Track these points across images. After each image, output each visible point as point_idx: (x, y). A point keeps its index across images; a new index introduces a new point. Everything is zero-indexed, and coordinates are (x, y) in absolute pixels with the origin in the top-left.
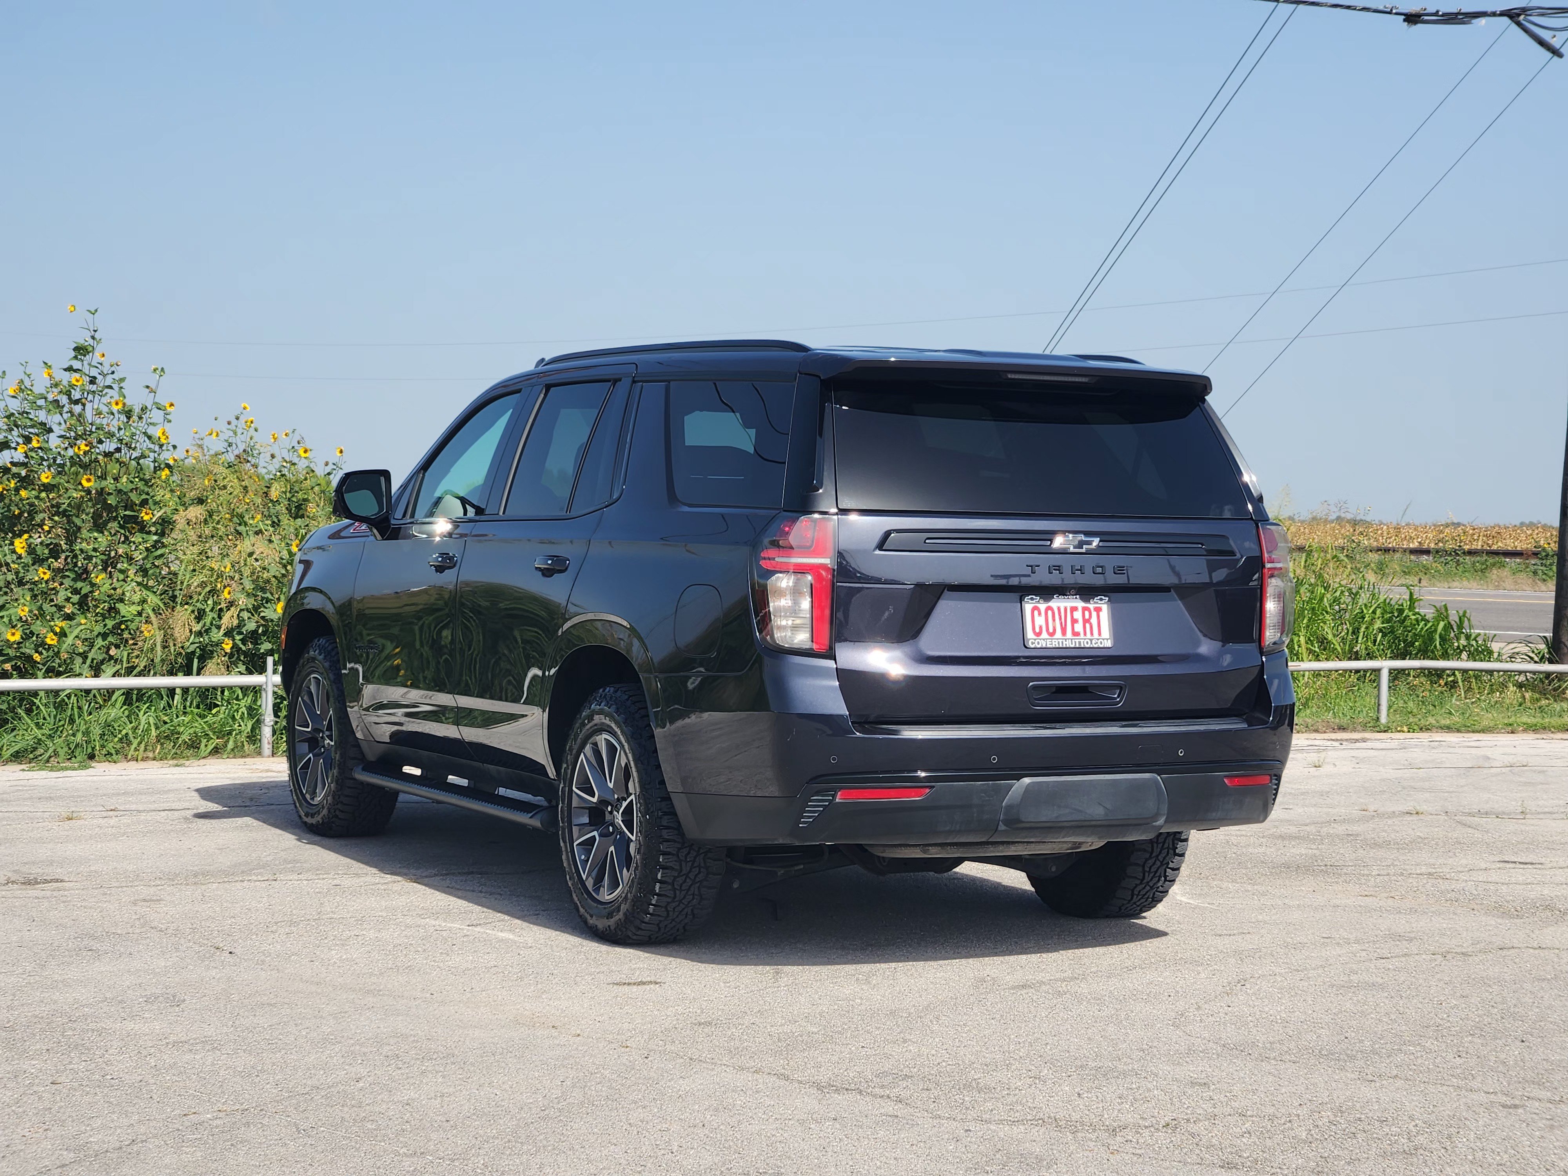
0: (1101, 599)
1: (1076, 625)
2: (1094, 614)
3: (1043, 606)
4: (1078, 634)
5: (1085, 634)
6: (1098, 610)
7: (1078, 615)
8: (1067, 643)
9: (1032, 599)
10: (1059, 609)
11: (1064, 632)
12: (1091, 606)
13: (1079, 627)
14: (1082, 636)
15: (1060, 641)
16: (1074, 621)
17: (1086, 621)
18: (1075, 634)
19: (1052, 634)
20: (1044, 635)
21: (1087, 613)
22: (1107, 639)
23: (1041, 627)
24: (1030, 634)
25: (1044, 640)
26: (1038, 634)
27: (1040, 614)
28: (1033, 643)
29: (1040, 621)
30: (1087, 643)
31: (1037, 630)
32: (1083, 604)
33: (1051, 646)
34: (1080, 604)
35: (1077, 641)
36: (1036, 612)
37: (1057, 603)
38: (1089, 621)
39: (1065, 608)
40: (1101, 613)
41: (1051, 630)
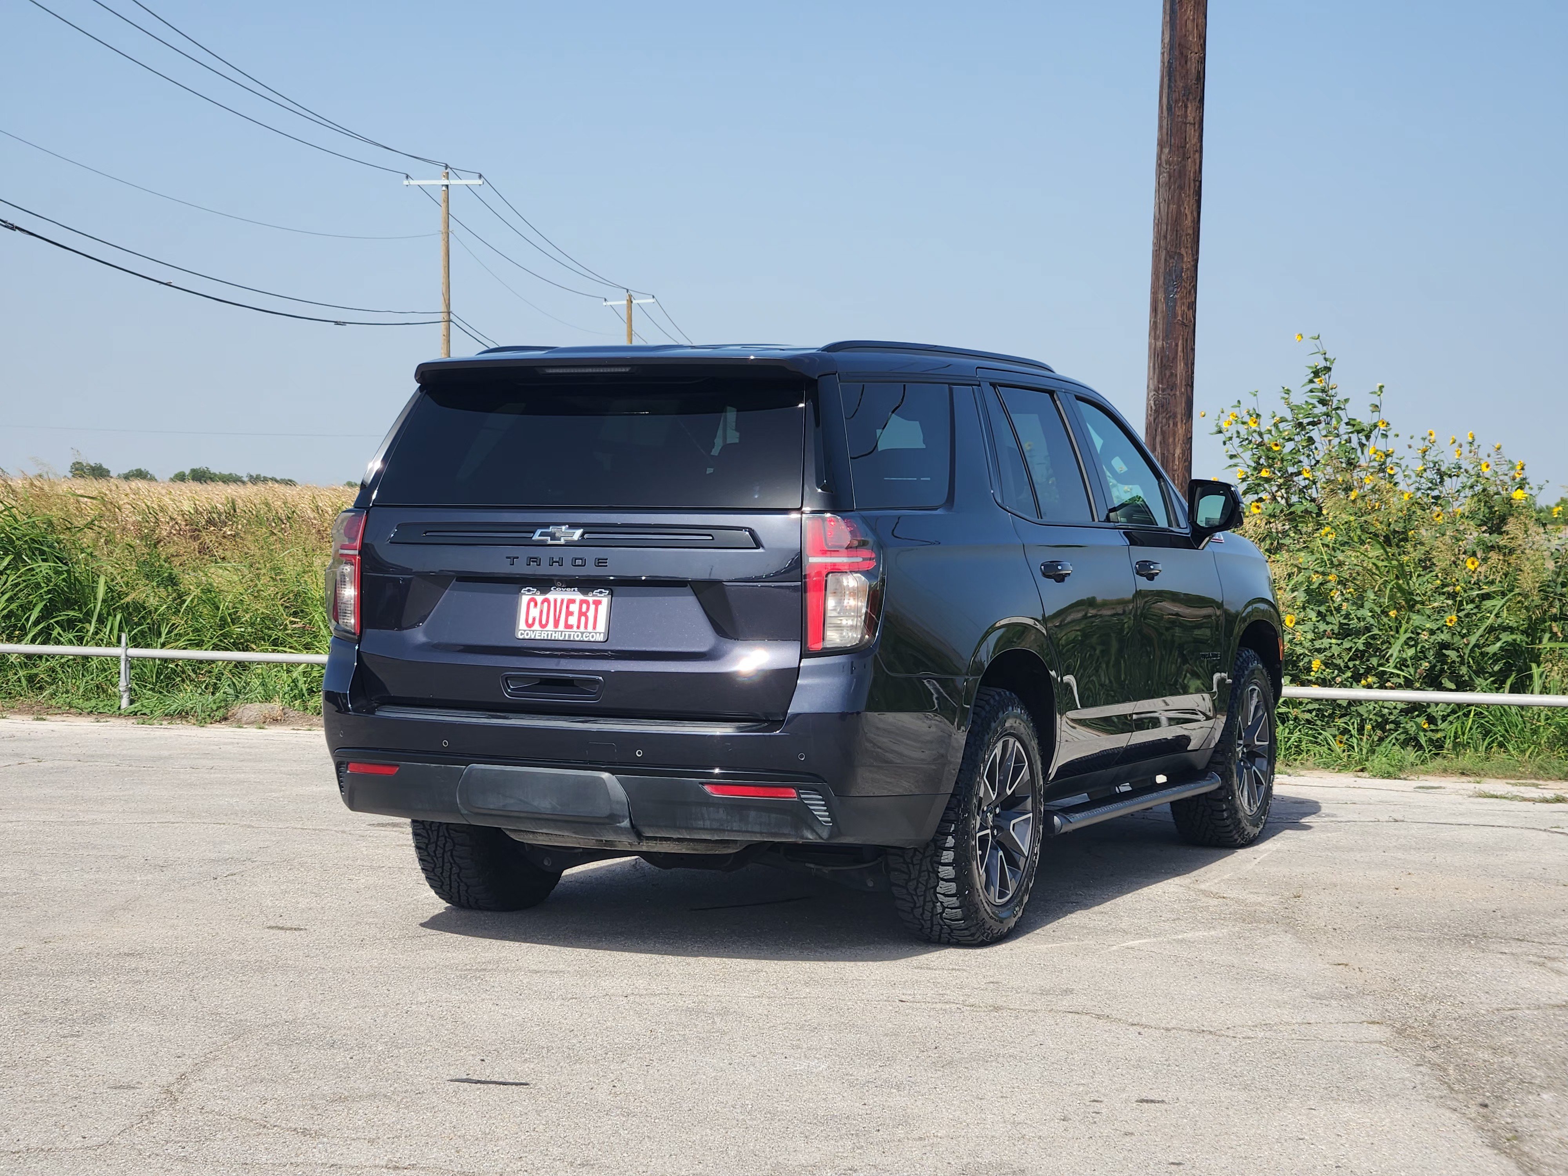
0: (601, 593)
1: (570, 618)
2: (592, 607)
3: (539, 598)
4: (571, 627)
5: (578, 627)
6: (597, 603)
7: (574, 608)
8: (557, 635)
9: (529, 591)
10: (555, 601)
11: (556, 624)
12: (590, 599)
13: (573, 620)
14: (575, 629)
15: (550, 633)
16: (569, 613)
17: (581, 614)
18: (568, 626)
19: (543, 626)
20: (537, 626)
21: (584, 606)
22: (600, 633)
23: (534, 619)
24: (522, 625)
25: (533, 631)
26: (530, 626)
27: (536, 605)
28: (522, 634)
29: (534, 612)
30: (578, 636)
31: (530, 621)
32: (582, 597)
33: (539, 638)
34: (578, 596)
35: (567, 633)
36: (532, 604)
37: (557, 595)
38: (585, 614)
39: (562, 601)
40: (600, 606)
41: (544, 622)
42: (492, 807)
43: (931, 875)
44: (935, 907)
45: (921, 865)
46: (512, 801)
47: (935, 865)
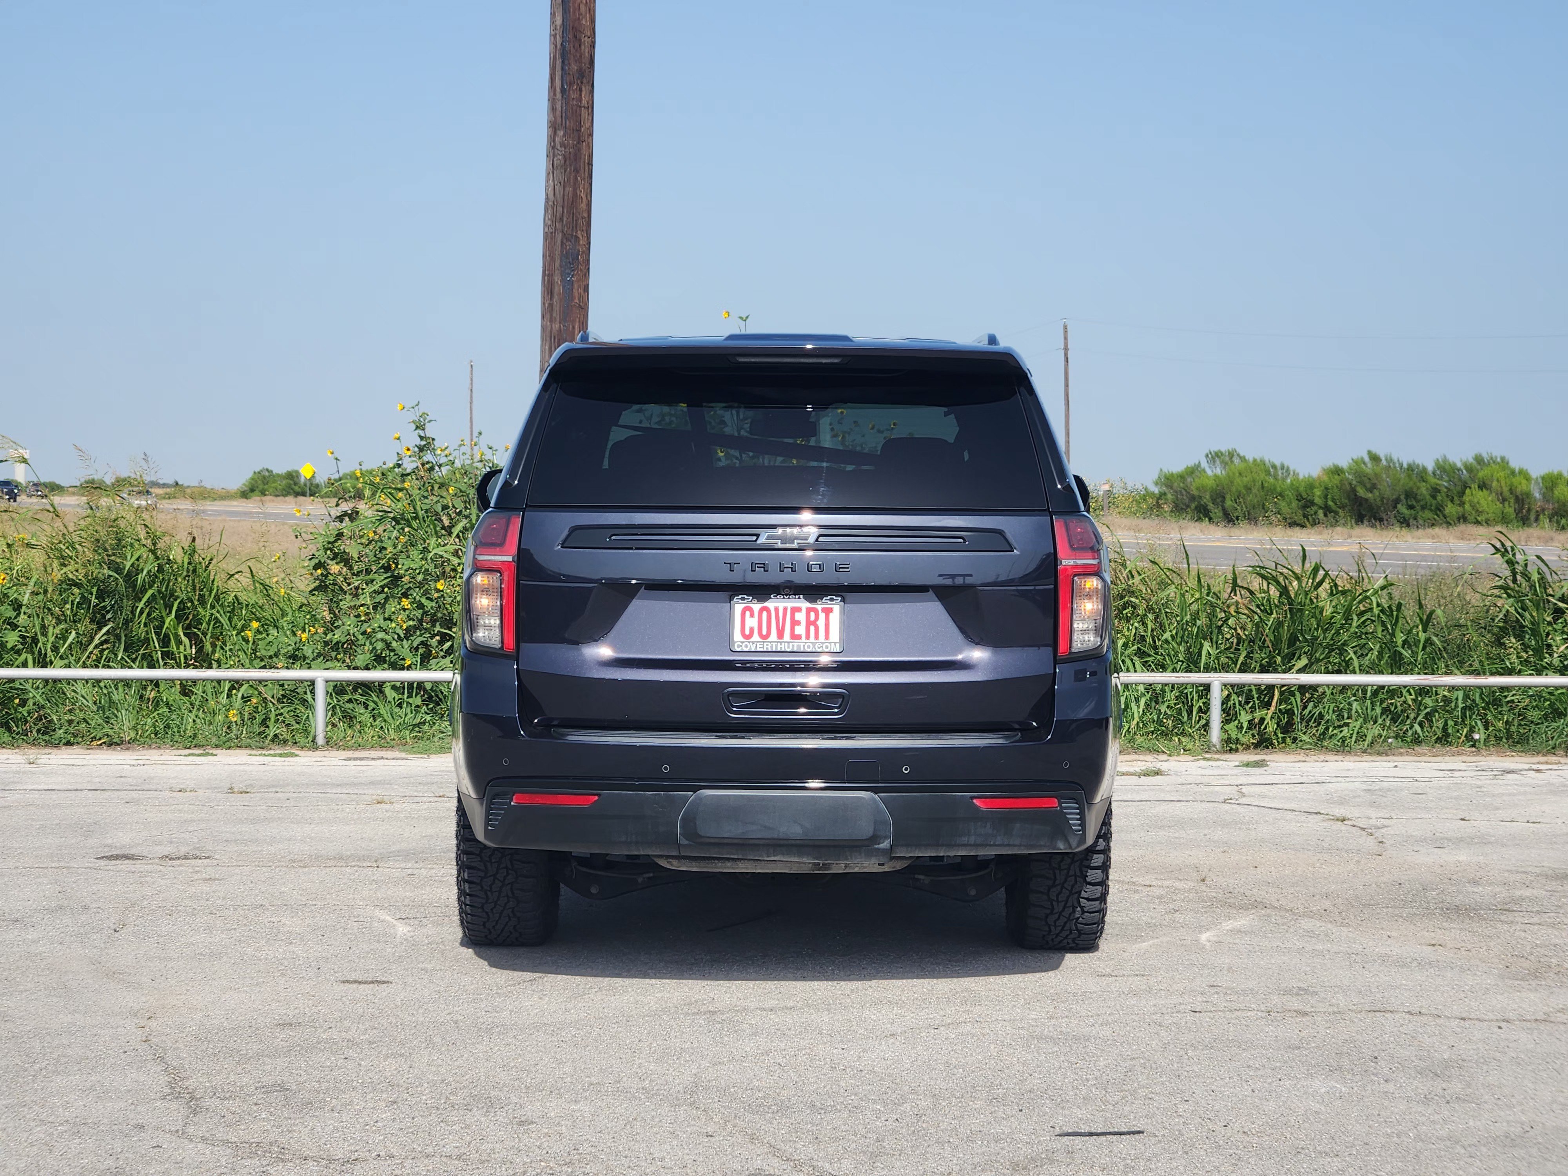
0: (832, 600)
1: (797, 628)
2: (822, 616)
3: (756, 607)
4: (799, 637)
5: (808, 637)
6: (828, 611)
7: (801, 616)
8: (783, 646)
9: (743, 599)
10: (777, 609)
11: (780, 635)
12: (819, 606)
13: (800, 630)
14: (804, 639)
15: (774, 644)
16: (795, 623)
17: (809, 623)
18: (794, 637)
19: (765, 637)
20: (756, 637)
21: (812, 615)
22: (835, 643)
23: (752, 630)
24: (737, 636)
25: (753, 643)
26: (748, 637)
27: (752, 615)
28: (738, 647)
29: (751, 622)
30: (809, 647)
31: (747, 632)
32: (809, 605)
33: (762, 650)
34: (804, 605)
35: (795, 644)
36: (748, 613)
37: (775, 604)
38: (814, 623)
39: (785, 609)
40: (831, 614)
41: (764, 632)
42: (726, 835)
43: (1078, 879)
44: (1074, 911)
45: (1069, 869)
46: (754, 828)
47: (1084, 869)
